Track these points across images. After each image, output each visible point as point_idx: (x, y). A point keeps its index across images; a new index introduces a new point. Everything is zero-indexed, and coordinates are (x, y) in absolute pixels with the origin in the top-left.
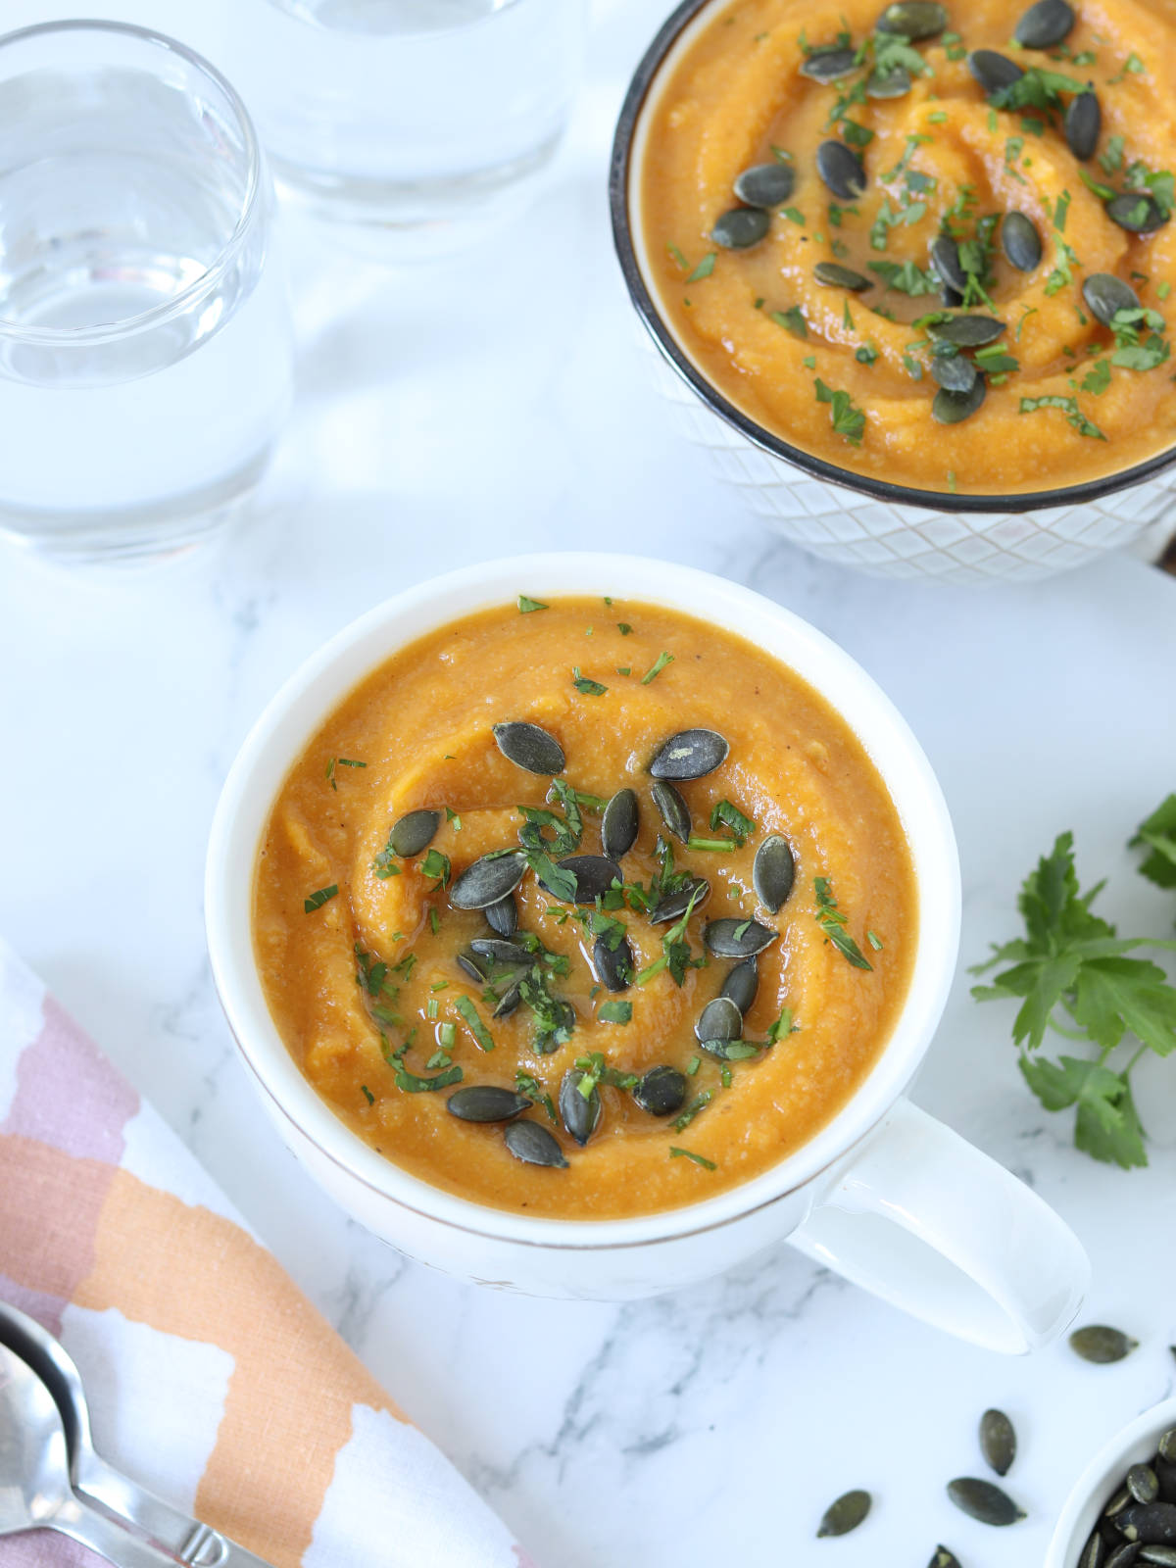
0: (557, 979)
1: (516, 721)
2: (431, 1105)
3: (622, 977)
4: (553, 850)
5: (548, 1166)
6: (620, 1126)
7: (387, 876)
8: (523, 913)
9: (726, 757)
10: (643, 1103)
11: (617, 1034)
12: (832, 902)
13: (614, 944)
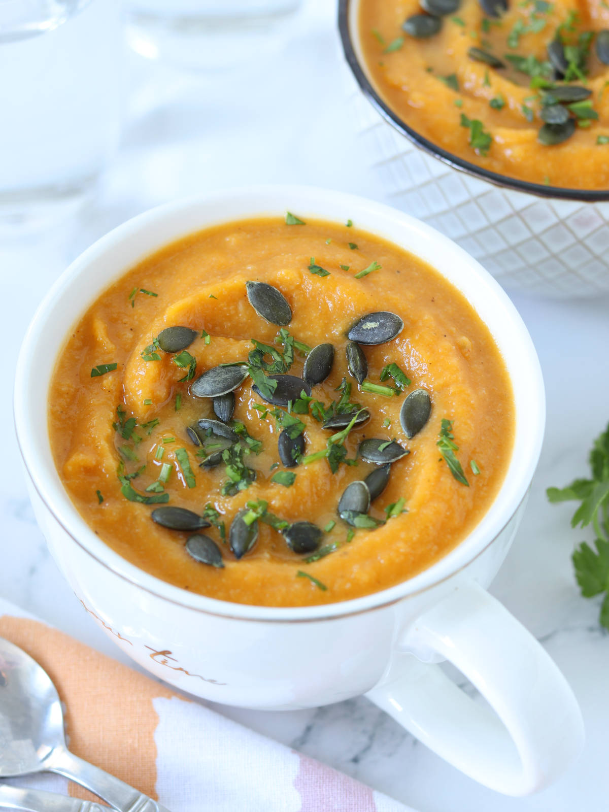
0: (251, 453)
1: (264, 282)
2: (141, 512)
3: (294, 457)
4: (268, 369)
5: (209, 565)
6: (268, 553)
7: (150, 360)
8: (239, 408)
9: (400, 331)
10: (288, 540)
11: (281, 492)
12: (451, 436)
13: (294, 435)
